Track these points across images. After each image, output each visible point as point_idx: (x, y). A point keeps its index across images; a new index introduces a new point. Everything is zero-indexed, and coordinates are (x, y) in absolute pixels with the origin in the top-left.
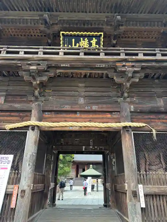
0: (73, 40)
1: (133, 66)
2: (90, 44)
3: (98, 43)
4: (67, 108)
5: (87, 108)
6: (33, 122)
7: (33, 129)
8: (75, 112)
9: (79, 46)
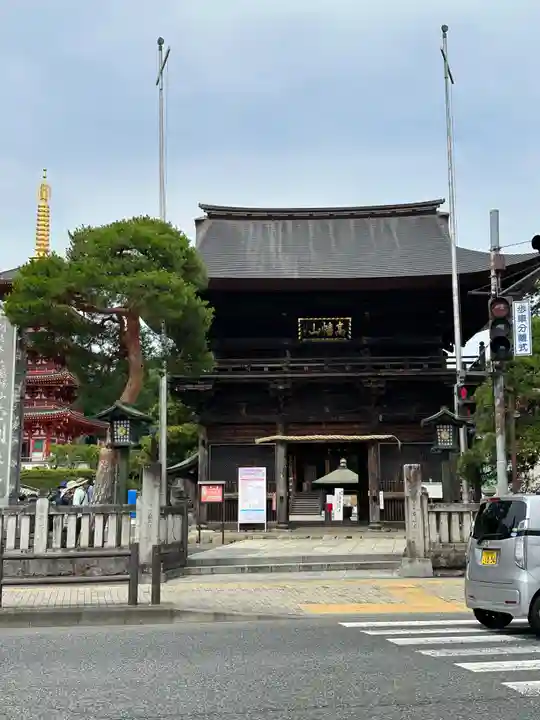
0: (314, 325)
1: (378, 382)
2: (335, 329)
3: (345, 326)
4: (312, 419)
5: (335, 419)
6: (279, 437)
7: (281, 444)
8: (320, 424)
9: (322, 332)
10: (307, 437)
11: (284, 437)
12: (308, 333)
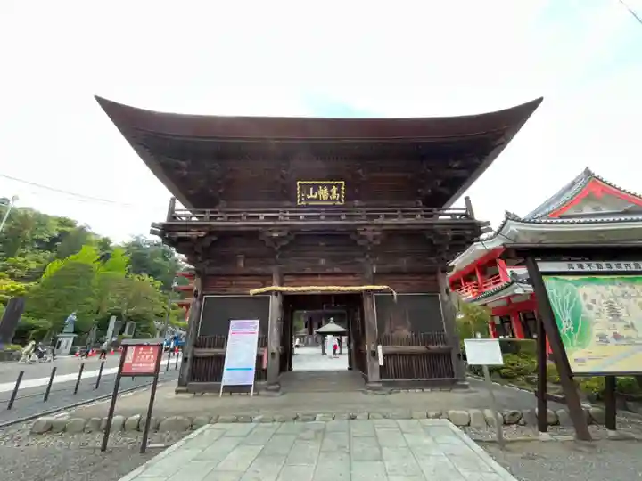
0: (311, 189)
1: (374, 230)
2: (330, 193)
4: (309, 270)
5: (328, 271)
6: (276, 288)
7: (276, 294)
8: (317, 275)
9: (318, 196)
10: (303, 288)
11: (279, 288)
12: (305, 197)
